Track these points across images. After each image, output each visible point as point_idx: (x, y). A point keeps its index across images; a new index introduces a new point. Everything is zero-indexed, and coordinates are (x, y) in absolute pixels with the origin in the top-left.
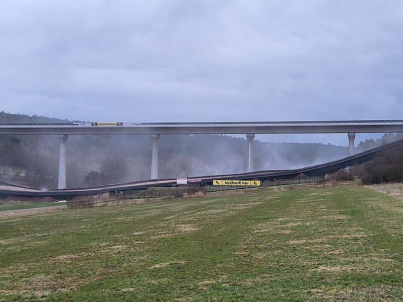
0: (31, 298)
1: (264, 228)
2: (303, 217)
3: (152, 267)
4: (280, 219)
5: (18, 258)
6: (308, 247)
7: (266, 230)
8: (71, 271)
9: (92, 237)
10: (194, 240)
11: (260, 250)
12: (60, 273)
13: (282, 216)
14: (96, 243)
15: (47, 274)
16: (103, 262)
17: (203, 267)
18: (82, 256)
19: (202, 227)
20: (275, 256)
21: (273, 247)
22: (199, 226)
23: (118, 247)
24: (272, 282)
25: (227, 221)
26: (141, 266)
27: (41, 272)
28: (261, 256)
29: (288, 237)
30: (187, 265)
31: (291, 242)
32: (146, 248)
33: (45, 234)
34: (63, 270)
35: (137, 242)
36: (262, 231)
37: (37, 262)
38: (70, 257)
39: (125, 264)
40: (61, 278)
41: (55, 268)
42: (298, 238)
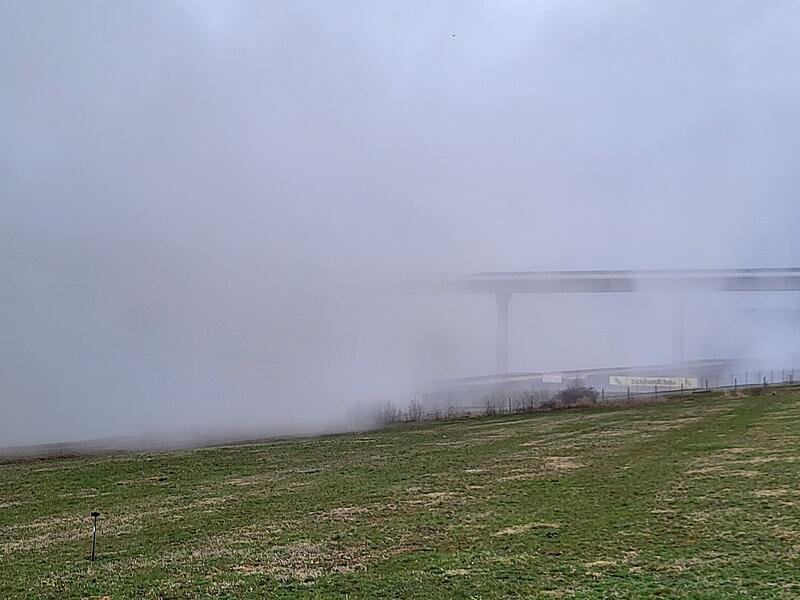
0: (288, 582)
1: (707, 465)
2: (781, 448)
3: (499, 533)
4: (737, 450)
5: (264, 510)
6: (790, 504)
7: (710, 470)
8: (356, 535)
9: (392, 477)
10: (575, 485)
11: (699, 507)
12: (338, 537)
13: (741, 445)
14: (399, 488)
15: (315, 540)
16: (412, 521)
17: (593, 536)
18: (376, 509)
19: (590, 462)
20: (728, 520)
21: (724, 501)
22: (583, 461)
23: (439, 494)
24: (723, 567)
25: (637, 451)
26: (479, 529)
27: (305, 535)
28: (701, 517)
29: (754, 484)
30: (562, 530)
31: (759, 494)
32: (489, 497)
33: (311, 470)
34: (342, 534)
35: (473, 487)
36: (703, 471)
37: (297, 518)
38: (353, 512)
39: (451, 527)
40: (339, 548)
41: (328, 529)
42: (771, 485)
